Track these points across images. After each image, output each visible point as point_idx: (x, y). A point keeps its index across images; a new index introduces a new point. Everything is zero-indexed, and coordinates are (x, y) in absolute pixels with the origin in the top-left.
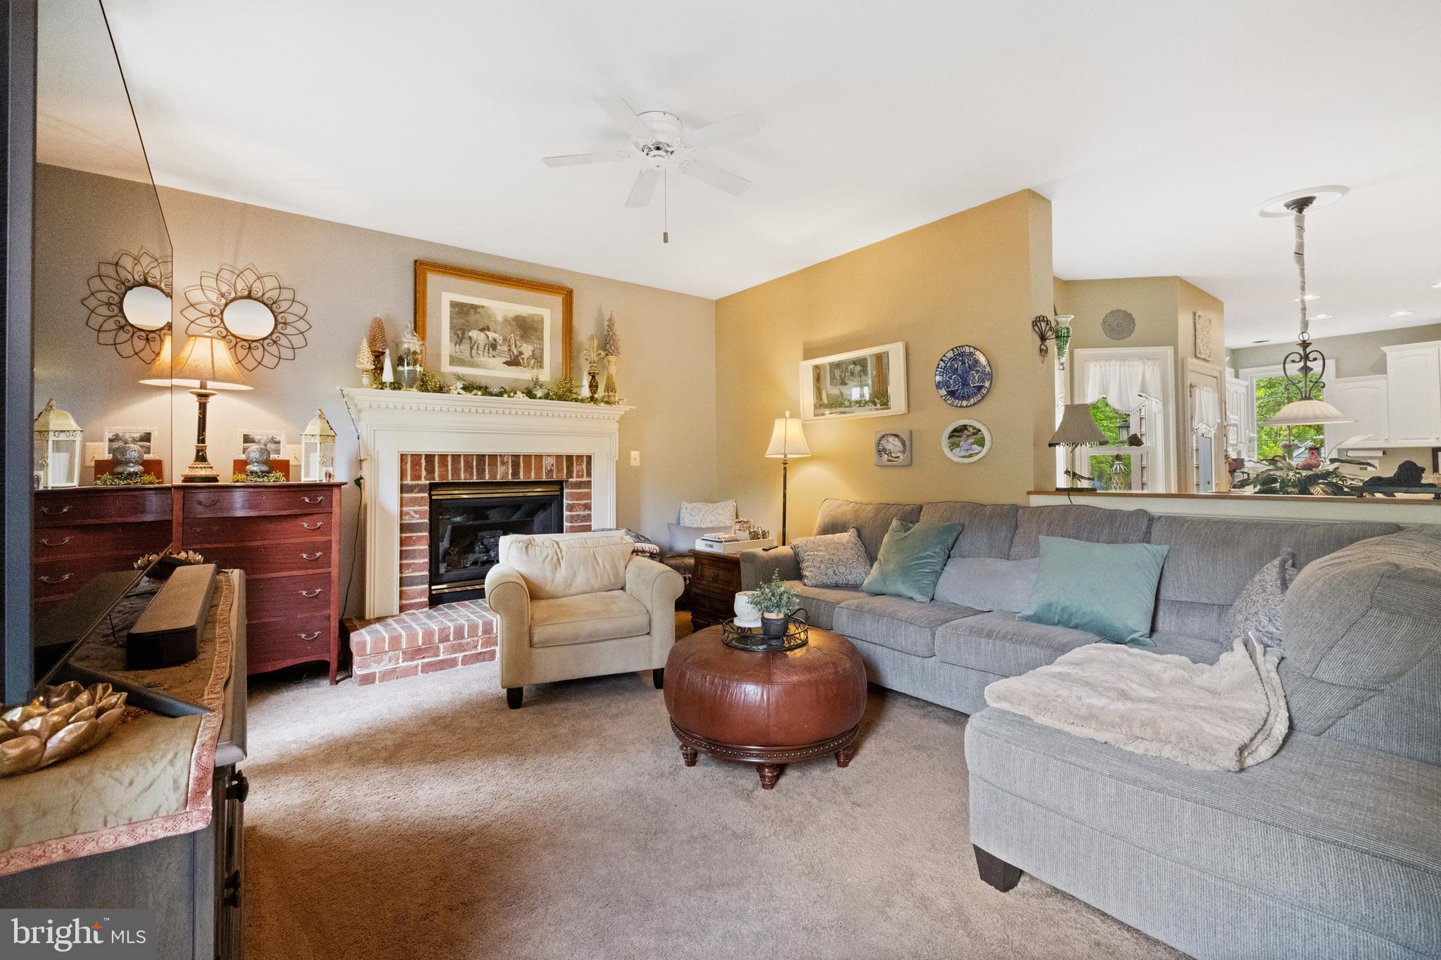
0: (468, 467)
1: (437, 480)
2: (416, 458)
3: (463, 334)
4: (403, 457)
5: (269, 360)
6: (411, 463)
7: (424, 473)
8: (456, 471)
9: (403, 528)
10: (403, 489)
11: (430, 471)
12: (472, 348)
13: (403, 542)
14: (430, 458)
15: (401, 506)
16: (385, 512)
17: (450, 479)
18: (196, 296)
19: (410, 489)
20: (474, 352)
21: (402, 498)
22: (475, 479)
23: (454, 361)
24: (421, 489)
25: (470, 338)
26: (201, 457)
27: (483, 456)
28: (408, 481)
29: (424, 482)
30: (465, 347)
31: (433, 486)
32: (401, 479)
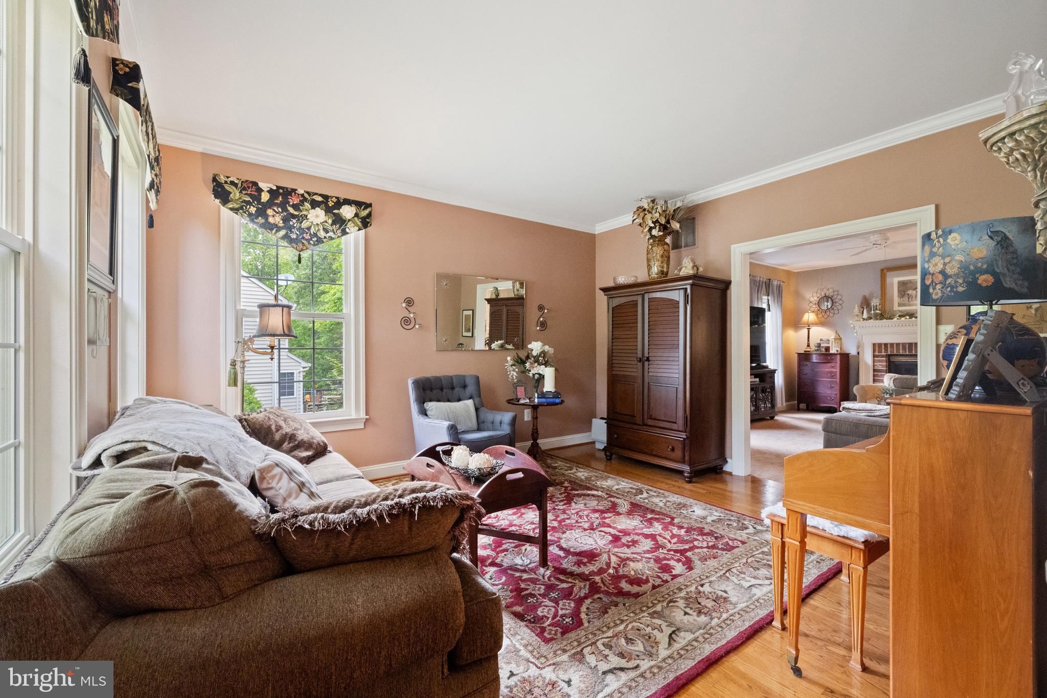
0: (904, 348)
1: (889, 353)
2: (880, 345)
3: (904, 293)
4: (874, 345)
5: (831, 315)
6: (877, 347)
7: (883, 350)
8: (898, 350)
9: (874, 370)
10: (874, 356)
11: (886, 350)
12: (909, 298)
13: (874, 376)
14: (886, 345)
15: (874, 362)
16: (866, 364)
17: (895, 353)
18: (812, 299)
19: (878, 356)
20: (910, 300)
21: (874, 360)
22: (907, 353)
23: (900, 305)
24: (882, 356)
25: (908, 294)
26: (808, 346)
27: (912, 343)
28: (877, 353)
29: (883, 354)
30: (906, 299)
31: (889, 356)
32: (874, 352)
